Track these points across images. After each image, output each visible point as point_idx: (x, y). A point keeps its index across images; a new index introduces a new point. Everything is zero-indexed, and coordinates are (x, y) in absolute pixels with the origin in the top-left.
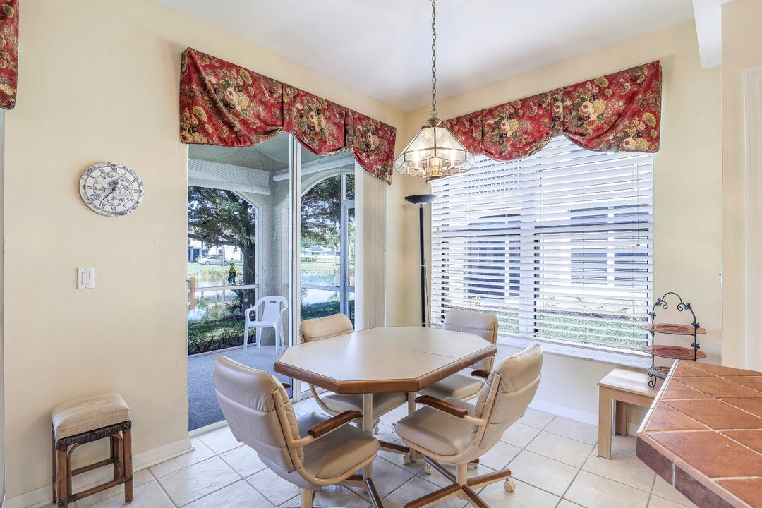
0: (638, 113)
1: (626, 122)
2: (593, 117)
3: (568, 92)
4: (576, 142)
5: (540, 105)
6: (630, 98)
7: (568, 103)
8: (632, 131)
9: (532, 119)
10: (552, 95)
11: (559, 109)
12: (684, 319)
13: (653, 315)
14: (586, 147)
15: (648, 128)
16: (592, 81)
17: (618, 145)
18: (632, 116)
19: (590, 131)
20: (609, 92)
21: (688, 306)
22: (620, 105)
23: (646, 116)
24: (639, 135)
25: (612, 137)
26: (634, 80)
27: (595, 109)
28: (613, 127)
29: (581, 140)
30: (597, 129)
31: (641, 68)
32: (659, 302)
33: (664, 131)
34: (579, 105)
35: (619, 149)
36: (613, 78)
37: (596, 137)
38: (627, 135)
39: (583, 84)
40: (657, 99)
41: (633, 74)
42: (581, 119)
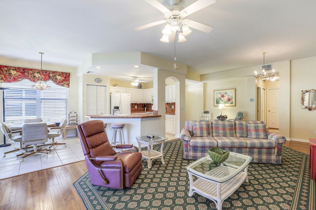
0: (67, 81)
1: (65, 82)
2: (58, 79)
3: (53, 72)
4: (54, 83)
5: (46, 73)
6: (65, 78)
7: (53, 75)
8: (66, 84)
9: (44, 75)
10: (49, 72)
11: (51, 75)
12: (75, 115)
13: (69, 115)
14: (57, 84)
15: (68, 84)
18: (66, 81)
19: (58, 81)
20: (62, 75)
21: (76, 113)
22: (64, 78)
23: (68, 81)
24: (67, 84)
25: (62, 84)
26: (66, 75)
27: (59, 78)
28: (62, 82)
29: (56, 83)
30: (59, 82)
31: (67, 73)
32: (70, 113)
33: (70, 85)
34: (55, 76)
35: (63, 86)
36: (62, 73)
37: (59, 83)
38: (65, 84)
39: (56, 72)
40: (70, 79)
41: (66, 73)
42: (56, 79)
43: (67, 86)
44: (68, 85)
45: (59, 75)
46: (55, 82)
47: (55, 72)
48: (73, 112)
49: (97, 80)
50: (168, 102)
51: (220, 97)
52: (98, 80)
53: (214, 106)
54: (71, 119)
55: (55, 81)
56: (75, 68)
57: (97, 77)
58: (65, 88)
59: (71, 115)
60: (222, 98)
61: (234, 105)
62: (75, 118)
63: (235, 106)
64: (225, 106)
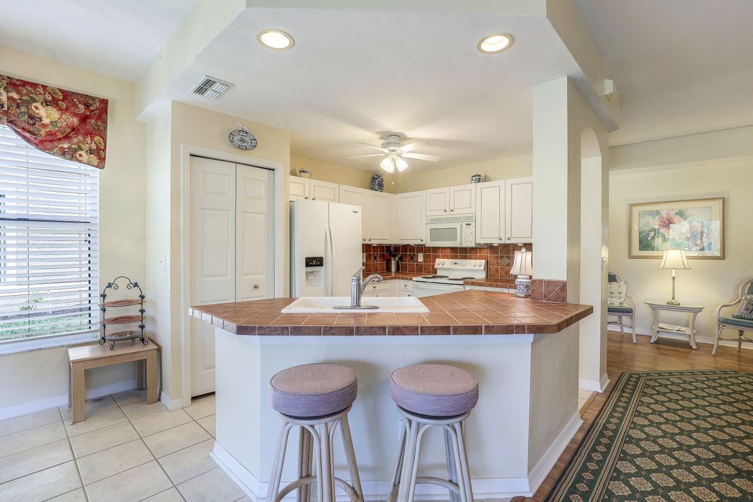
0: (90, 134)
1: (80, 138)
2: (46, 121)
3: (15, 84)
4: (23, 137)
6: (84, 119)
7: (15, 96)
8: (86, 147)
11: (2, 97)
13: (104, 296)
14: (37, 145)
15: (98, 148)
16: (44, 87)
17: (71, 154)
18: (85, 135)
19: (43, 132)
20: (64, 105)
21: (136, 285)
22: (75, 120)
23: (97, 138)
24: (91, 152)
25: (66, 146)
26: (87, 106)
27: (48, 115)
28: (67, 137)
29: (32, 138)
30: (50, 134)
31: (94, 99)
32: (109, 286)
33: (109, 153)
34: (28, 104)
35: (73, 158)
36: (66, 95)
37: (48, 141)
38: (80, 149)
39: (34, 85)
40: (105, 128)
41: (87, 100)
42: (31, 117)
43: (94, 159)
44: (99, 155)
45: (46, 103)
46: (27, 135)
47: (25, 83)
48: (122, 284)
49: (237, 138)
50: (508, 242)
51: (657, 227)
52: (243, 139)
53: (631, 257)
54: (112, 313)
55: (30, 130)
56: (135, 83)
57: (240, 127)
58: (83, 166)
59: (113, 296)
60: (663, 231)
61: (718, 254)
62: (134, 311)
63: (723, 257)
64: (689, 258)
